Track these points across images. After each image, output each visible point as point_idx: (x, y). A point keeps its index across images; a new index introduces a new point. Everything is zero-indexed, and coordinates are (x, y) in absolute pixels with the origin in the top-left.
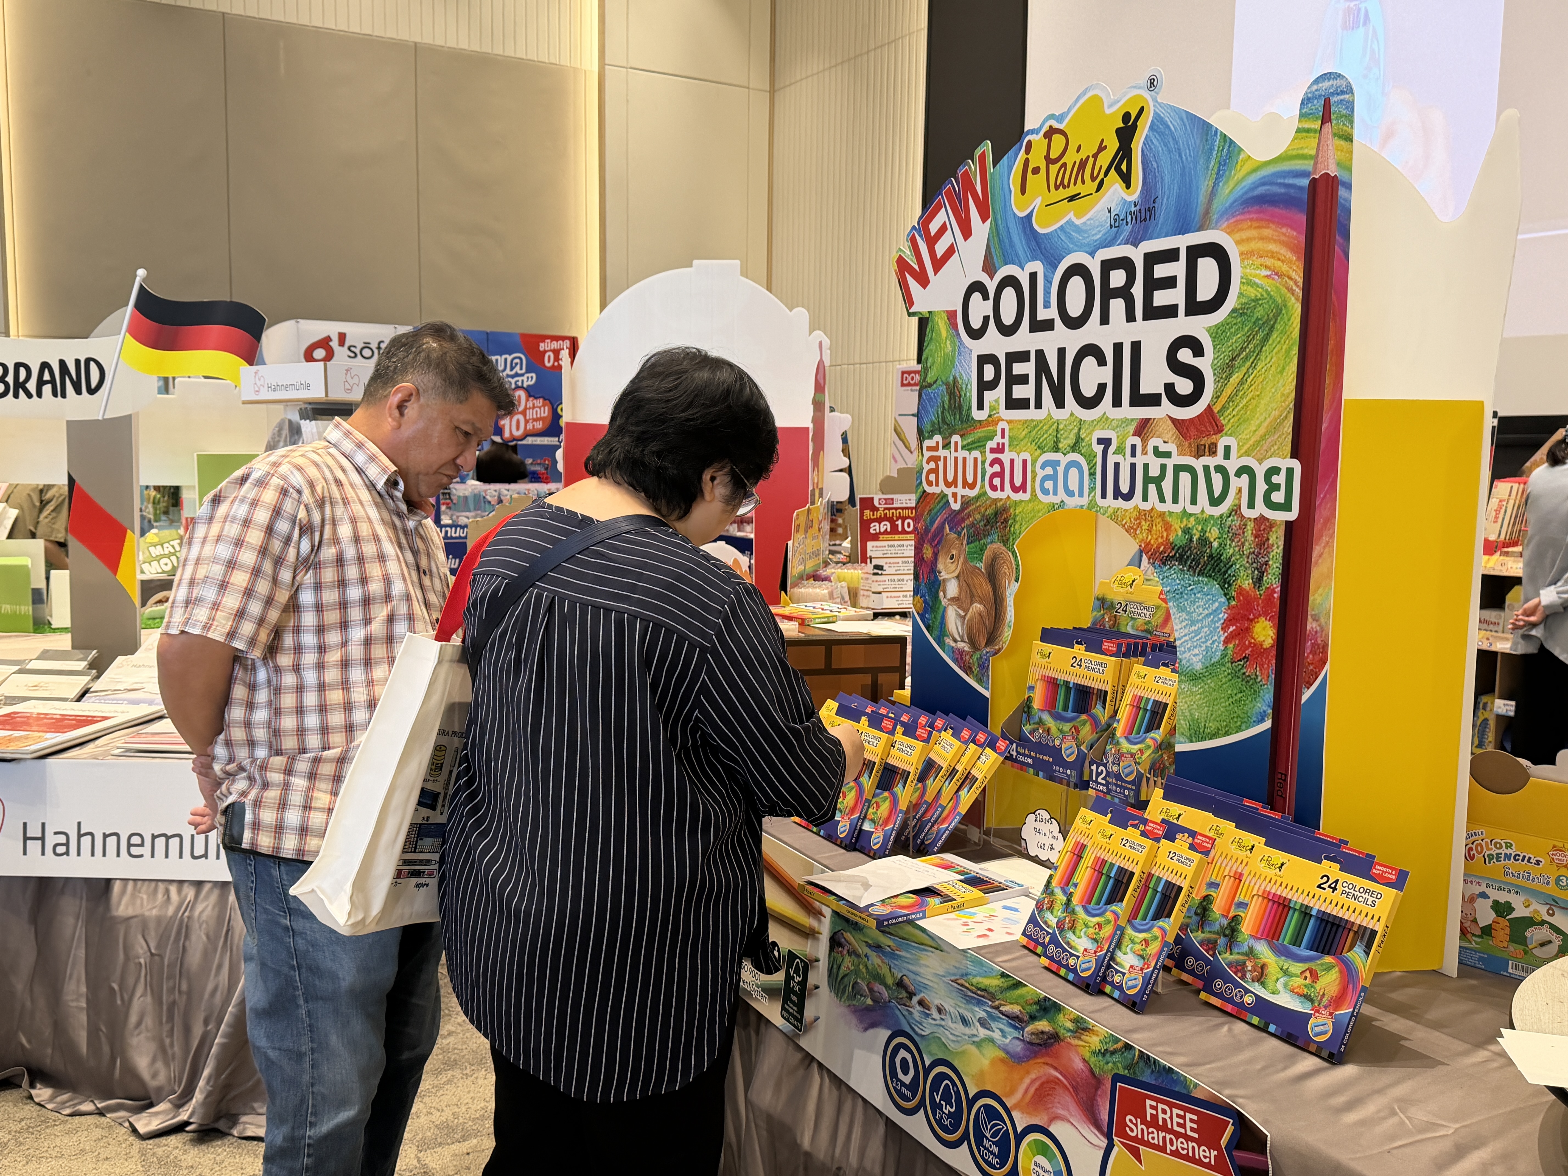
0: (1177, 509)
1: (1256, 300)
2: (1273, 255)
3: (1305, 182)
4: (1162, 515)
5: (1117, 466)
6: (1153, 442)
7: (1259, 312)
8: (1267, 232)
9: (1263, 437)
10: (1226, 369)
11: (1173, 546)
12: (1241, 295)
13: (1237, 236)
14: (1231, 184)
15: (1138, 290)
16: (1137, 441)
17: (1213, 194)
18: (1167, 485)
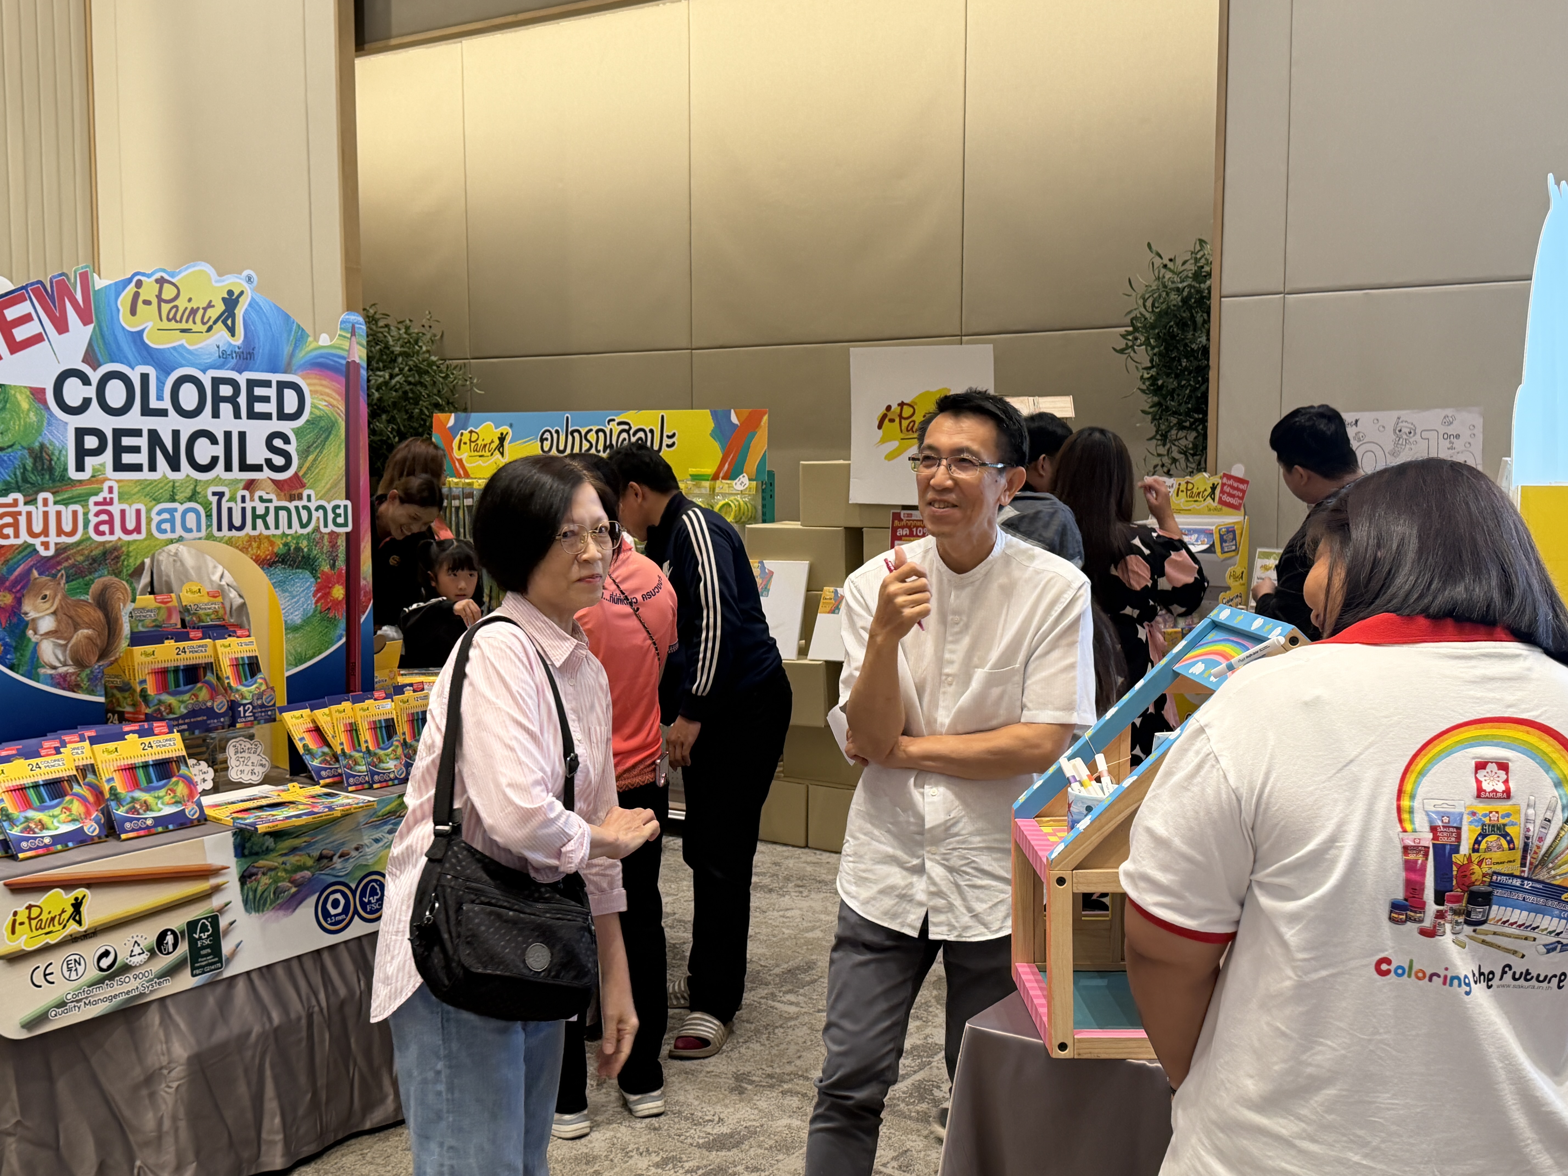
0: (279, 532)
1: (320, 417)
2: (328, 395)
3: (344, 362)
4: (268, 537)
5: (230, 510)
6: (257, 494)
7: (322, 424)
8: (324, 382)
9: (329, 490)
10: (304, 453)
11: (277, 555)
12: (311, 413)
13: (309, 381)
14: (303, 353)
15: (242, 400)
16: (246, 493)
17: (292, 355)
18: (271, 519)
